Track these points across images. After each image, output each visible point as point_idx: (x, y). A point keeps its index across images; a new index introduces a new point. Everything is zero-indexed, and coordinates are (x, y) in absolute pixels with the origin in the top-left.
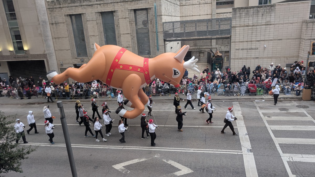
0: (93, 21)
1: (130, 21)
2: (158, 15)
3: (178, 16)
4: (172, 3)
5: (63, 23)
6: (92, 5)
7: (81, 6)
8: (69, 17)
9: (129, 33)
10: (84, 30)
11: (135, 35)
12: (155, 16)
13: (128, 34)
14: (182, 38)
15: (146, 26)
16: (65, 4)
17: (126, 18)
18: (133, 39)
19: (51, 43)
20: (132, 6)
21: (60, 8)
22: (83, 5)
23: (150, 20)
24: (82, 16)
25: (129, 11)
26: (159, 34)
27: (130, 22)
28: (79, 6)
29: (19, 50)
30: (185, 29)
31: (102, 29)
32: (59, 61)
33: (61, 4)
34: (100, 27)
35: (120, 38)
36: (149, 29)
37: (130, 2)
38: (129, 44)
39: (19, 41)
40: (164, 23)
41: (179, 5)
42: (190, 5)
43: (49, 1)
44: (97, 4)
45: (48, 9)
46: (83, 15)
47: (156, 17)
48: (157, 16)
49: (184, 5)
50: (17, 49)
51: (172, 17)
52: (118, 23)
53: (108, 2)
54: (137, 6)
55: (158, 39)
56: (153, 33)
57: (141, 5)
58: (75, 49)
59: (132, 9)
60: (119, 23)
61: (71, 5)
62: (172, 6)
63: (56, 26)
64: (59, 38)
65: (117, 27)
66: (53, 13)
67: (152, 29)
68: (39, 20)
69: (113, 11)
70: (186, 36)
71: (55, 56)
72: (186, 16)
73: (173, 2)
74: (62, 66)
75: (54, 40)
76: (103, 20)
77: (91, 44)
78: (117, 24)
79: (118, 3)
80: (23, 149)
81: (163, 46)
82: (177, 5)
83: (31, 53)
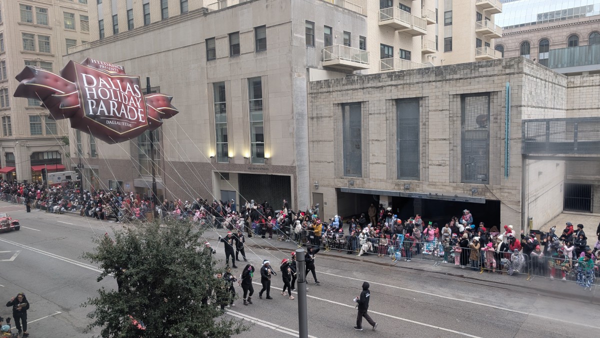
0: (380, 113)
1: (451, 115)
2: (513, 104)
3: (562, 109)
4: (549, 82)
5: (330, 117)
6: (382, 87)
7: (363, 88)
8: (340, 107)
9: (447, 137)
10: (362, 129)
11: (459, 142)
12: (505, 107)
13: (445, 139)
14: (567, 155)
15: (484, 127)
16: (337, 86)
17: (442, 110)
18: (453, 150)
19: (305, 149)
20: (458, 89)
21: (328, 92)
22: (367, 88)
23: (493, 115)
24: (362, 106)
25: (452, 97)
26: (511, 143)
27: (450, 117)
28: (360, 89)
29: (257, 157)
30: (576, 135)
31: (394, 129)
32: (313, 180)
33: (331, 86)
34: (391, 125)
35: (427, 147)
36: (489, 133)
37: (454, 82)
38: (443, 159)
39: (260, 142)
40: (524, 122)
41: (566, 86)
42: (593, 86)
43: (312, 82)
44: (392, 85)
45: (310, 93)
46: (365, 103)
47: (507, 109)
48: (510, 107)
49: (578, 85)
50: (255, 155)
51: (546, 110)
52: (427, 120)
53: (411, 81)
54: (469, 87)
55: (508, 153)
56: (498, 141)
57: (476, 87)
58: (343, 162)
59: (457, 93)
60: (428, 118)
61: (346, 87)
62: (547, 89)
63: (317, 122)
64: (319, 141)
65: (424, 127)
66: (315, 101)
67: (497, 133)
68: (293, 112)
69: (419, 98)
70: (579, 151)
71: (308, 172)
72: (580, 109)
73: (550, 80)
74: (317, 189)
75: (311, 145)
76: (398, 113)
77: (371, 155)
78: (424, 121)
79: (431, 83)
80: (231, 323)
81: (520, 167)
82: (560, 85)
83: (274, 163)
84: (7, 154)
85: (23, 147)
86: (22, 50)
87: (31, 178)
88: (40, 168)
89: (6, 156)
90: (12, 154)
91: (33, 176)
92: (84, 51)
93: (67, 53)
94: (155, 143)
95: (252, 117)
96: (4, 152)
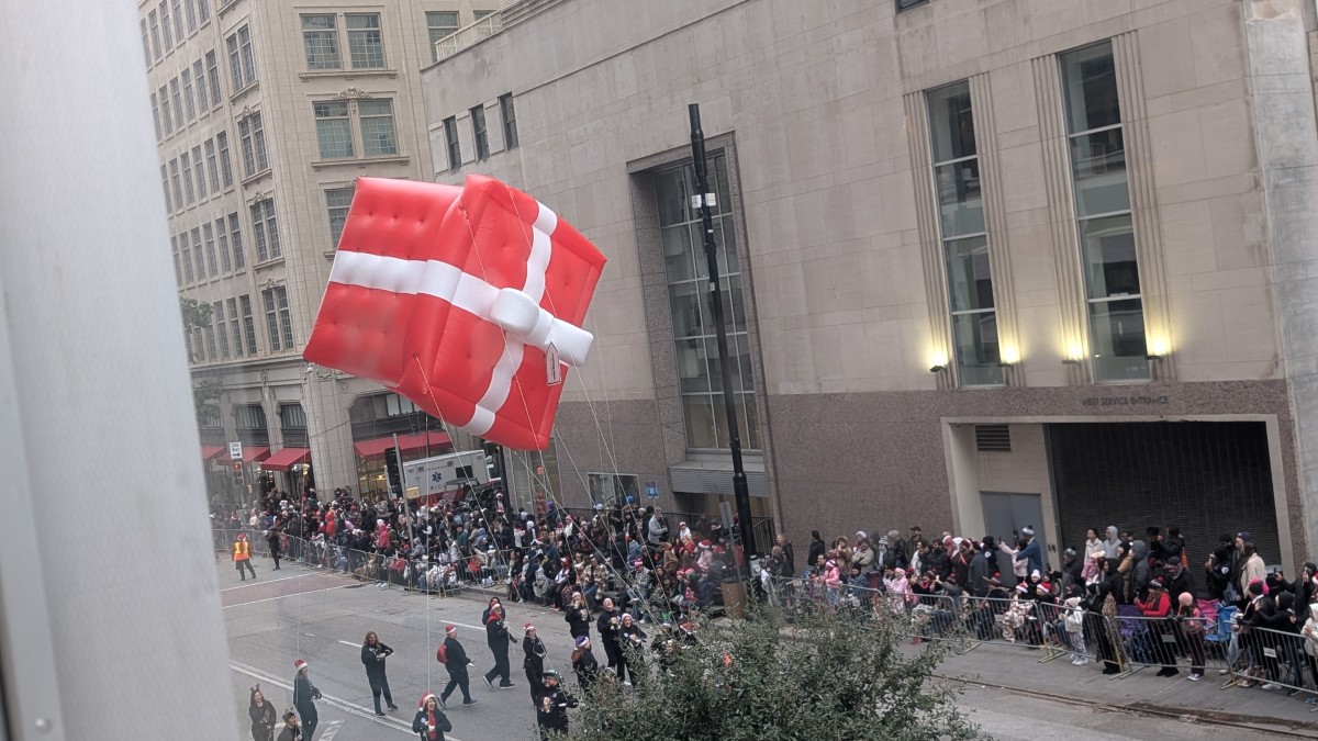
29: (1117, 355)
39: (1124, 297)
50: (1107, 348)
68: (1254, 161)
83: (1190, 374)
84: (285, 409)
85: (328, 383)
86: (304, 70)
87: (354, 483)
88: (377, 446)
89: (281, 415)
90: (297, 405)
91: (360, 474)
92: (485, 46)
93: (435, 60)
94: (733, 333)
95: (1086, 200)
96: (275, 404)
